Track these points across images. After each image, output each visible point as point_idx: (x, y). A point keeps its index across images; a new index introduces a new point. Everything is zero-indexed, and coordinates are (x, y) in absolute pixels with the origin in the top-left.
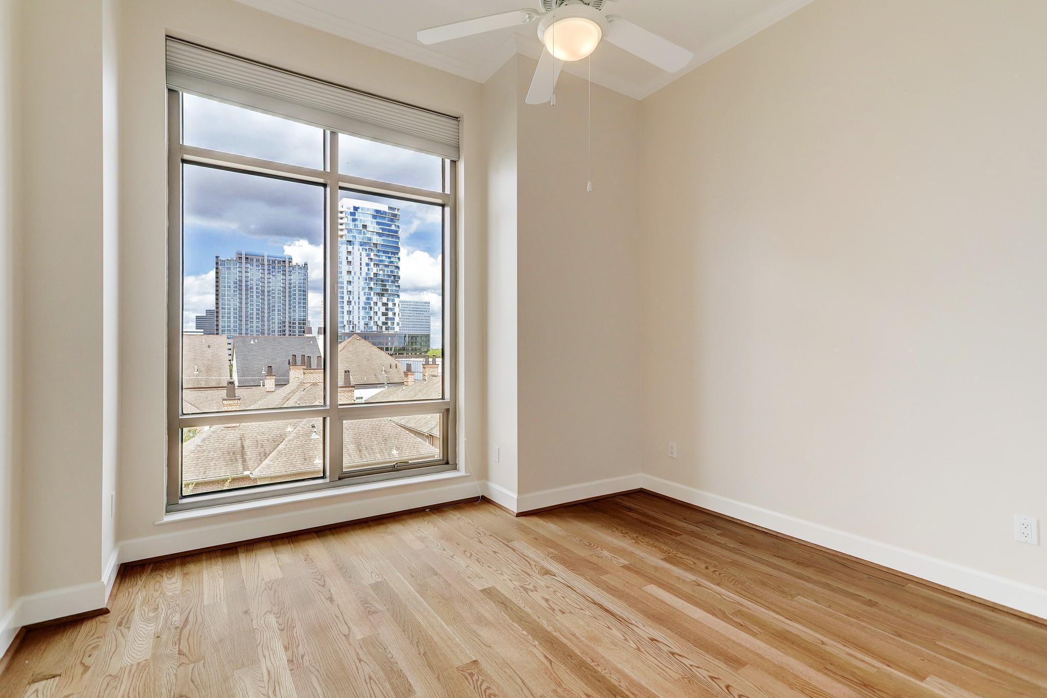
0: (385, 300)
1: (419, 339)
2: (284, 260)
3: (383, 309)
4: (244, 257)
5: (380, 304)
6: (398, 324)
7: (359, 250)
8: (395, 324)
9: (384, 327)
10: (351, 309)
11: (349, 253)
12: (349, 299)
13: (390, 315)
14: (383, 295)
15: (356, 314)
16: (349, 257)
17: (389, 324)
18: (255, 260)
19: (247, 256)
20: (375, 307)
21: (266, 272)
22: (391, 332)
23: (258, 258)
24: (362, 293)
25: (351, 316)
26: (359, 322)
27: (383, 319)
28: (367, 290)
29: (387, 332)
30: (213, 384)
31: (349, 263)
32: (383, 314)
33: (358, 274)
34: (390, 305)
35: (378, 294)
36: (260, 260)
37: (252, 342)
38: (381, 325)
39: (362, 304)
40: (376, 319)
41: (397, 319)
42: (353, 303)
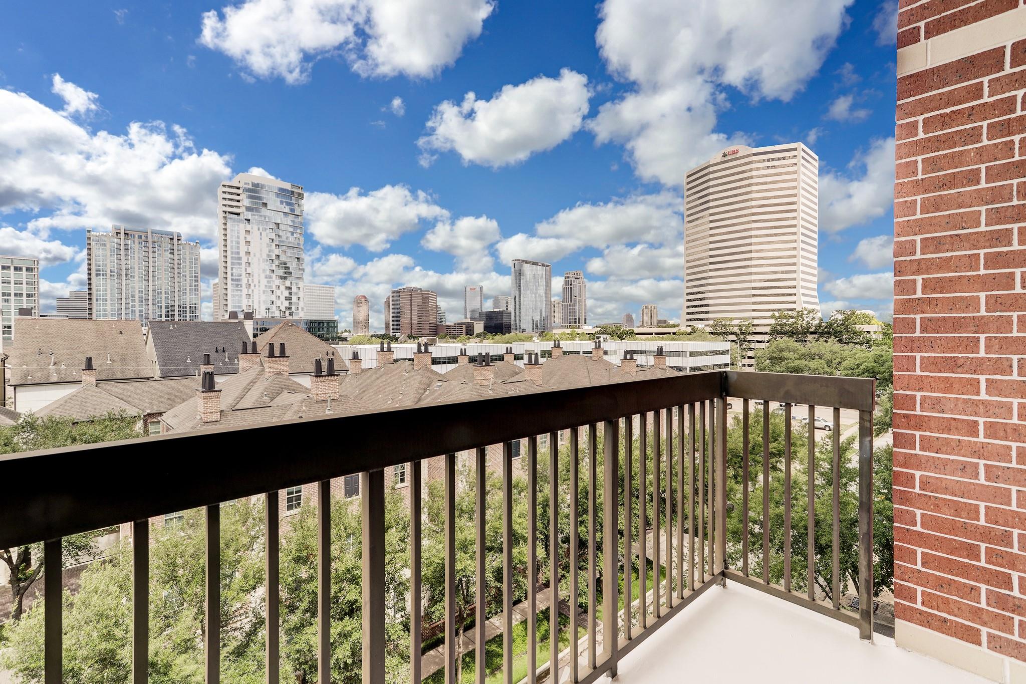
0: (288, 283)
1: (325, 325)
2: (172, 237)
3: (286, 293)
4: (122, 232)
5: (282, 288)
6: (303, 309)
7: (259, 229)
8: (300, 309)
9: (287, 312)
10: (250, 293)
11: (248, 232)
12: (248, 281)
13: (294, 299)
14: (285, 278)
15: (256, 298)
16: (247, 236)
17: (293, 309)
18: (136, 236)
19: (127, 232)
20: (278, 291)
21: (150, 250)
22: (295, 317)
23: (140, 234)
24: (263, 276)
25: (251, 301)
26: (259, 307)
27: (286, 304)
28: (268, 273)
29: (290, 317)
30: (131, 375)
31: (248, 243)
32: (286, 299)
33: (258, 255)
34: (294, 289)
35: (281, 277)
36: (143, 237)
37: (171, 328)
38: (284, 310)
39: (263, 288)
40: (278, 303)
41: (301, 304)
42: (252, 285)
